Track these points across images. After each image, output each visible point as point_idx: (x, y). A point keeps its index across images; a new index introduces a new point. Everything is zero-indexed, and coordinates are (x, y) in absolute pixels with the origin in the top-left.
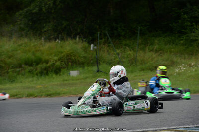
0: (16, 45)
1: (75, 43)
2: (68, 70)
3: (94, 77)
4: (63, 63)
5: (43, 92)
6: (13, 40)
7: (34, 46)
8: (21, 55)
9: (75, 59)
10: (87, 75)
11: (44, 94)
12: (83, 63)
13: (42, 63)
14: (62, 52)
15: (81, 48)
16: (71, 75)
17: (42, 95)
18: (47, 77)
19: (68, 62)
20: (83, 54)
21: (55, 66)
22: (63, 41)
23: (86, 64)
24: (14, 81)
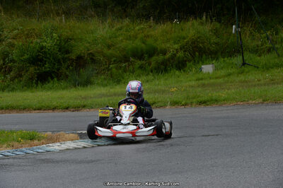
4: (187, 53)
13: (158, 55)
15: (211, 31)
16: (203, 71)
21: (176, 58)
22: (183, 22)
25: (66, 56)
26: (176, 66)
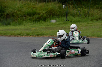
0: (23, 4)
1: (55, 4)
2: (50, 19)
3: (64, 24)
4: (48, 15)
5: (35, 33)
6: (21, 1)
7: (32, 5)
8: (25, 10)
9: (54, 13)
10: (60, 23)
11: (35, 34)
12: (59, 15)
13: (37, 15)
14: (47, 9)
15: (58, 7)
16: (52, 22)
17: (34, 35)
18: (39, 23)
19: (50, 15)
20: (59, 10)
21: (43, 17)
22: (48, 3)
23: (60, 16)
24: (21, 24)
25: (3, 13)
26: (43, 20)
